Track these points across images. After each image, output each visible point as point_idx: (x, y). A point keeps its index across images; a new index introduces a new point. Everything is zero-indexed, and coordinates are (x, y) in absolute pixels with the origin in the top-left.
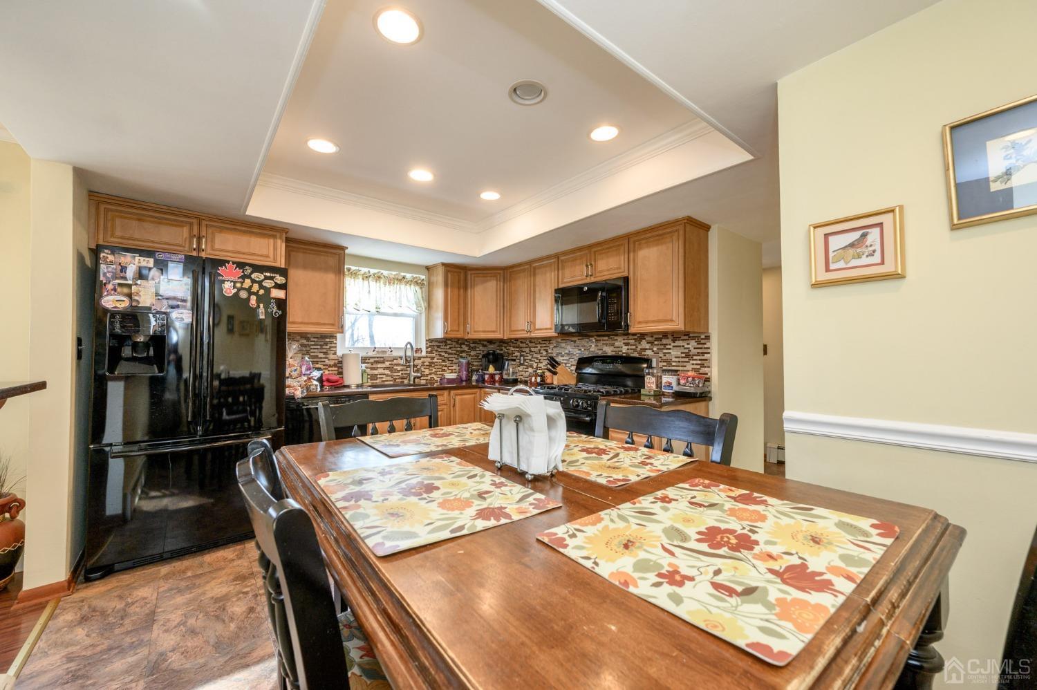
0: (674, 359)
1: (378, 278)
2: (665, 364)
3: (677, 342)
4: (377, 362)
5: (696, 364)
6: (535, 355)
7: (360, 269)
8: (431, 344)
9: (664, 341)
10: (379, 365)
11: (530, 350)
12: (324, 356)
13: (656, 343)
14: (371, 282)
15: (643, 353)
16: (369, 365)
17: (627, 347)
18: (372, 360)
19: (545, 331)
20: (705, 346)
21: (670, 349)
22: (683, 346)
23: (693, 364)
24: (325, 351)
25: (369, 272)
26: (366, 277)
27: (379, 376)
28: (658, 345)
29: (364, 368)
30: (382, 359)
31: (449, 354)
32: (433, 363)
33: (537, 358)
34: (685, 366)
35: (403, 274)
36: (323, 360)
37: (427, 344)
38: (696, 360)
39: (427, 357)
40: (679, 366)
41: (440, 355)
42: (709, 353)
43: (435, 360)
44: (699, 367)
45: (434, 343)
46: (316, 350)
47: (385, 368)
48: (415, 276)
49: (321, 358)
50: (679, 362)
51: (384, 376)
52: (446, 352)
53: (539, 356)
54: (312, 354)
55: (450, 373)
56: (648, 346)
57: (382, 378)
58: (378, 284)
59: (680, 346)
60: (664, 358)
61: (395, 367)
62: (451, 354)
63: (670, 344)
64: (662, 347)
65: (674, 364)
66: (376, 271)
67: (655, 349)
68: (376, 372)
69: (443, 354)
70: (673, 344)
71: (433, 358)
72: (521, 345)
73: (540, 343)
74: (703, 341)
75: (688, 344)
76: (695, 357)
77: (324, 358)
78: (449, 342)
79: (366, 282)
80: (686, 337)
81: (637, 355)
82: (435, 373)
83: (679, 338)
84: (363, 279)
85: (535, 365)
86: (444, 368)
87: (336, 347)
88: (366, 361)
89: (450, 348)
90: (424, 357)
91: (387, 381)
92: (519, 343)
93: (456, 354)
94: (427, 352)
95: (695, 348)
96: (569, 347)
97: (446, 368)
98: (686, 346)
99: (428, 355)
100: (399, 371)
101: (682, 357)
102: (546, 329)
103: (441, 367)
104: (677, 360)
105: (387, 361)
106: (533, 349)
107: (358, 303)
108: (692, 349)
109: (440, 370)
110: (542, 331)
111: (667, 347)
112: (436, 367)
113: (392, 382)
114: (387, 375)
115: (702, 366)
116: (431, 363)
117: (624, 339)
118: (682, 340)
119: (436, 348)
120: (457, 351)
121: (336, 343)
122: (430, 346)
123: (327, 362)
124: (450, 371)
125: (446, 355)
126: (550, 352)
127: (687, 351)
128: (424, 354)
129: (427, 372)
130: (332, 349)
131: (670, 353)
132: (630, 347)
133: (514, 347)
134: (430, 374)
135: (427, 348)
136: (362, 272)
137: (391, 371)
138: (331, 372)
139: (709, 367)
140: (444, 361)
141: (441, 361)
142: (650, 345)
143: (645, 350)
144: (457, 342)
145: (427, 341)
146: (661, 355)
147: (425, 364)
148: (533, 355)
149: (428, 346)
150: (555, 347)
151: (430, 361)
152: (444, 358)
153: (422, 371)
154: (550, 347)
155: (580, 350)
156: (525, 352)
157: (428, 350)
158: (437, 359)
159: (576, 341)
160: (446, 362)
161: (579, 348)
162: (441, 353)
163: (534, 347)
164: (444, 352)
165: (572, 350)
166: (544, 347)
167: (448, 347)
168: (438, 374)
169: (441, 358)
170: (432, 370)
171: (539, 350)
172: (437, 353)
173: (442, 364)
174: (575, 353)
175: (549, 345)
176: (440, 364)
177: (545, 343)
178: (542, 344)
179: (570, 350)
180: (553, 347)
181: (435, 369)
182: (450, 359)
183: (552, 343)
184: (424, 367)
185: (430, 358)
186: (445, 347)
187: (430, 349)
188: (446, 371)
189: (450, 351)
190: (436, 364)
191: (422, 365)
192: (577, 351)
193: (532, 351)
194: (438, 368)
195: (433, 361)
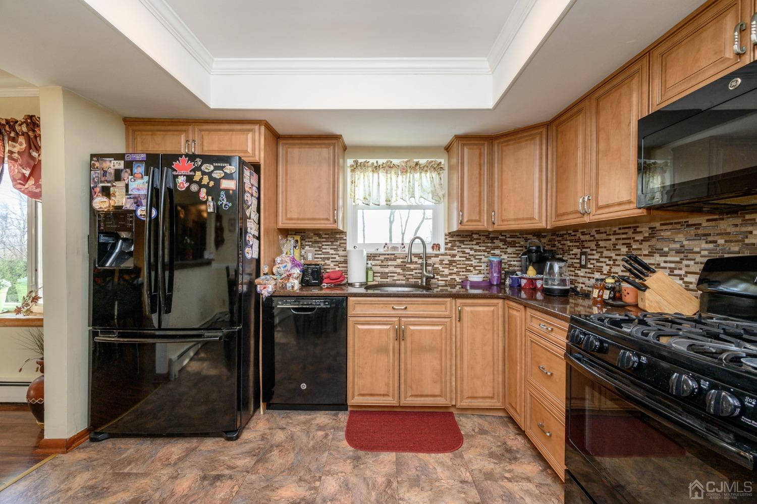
1: (390, 167)
4: (387, 259)
6: (606, 253)
7: (368, 160)
8: (451, 239)
10: (390, 263)
11: (598, 245)
12: (334, 252)
14: (380, 174)
16: (379, 262)
18: (382, 257)
19: (617, 208)
24: (335, 247)
25: (377, 162)
26: (376, 168)
27: (389, 275)
29: (369, 266)
30: (393, 256)
31: (476, 251)
32: (454, 261)
33: (610, 258)
35: (415, 160)
36: (334, 256)
37: (446, 239)
39: (445, 254)
41: (464, 252)
43: (457, 258)
45: (455, 238)
46: (327, 247)
47: (396, 266)
48: (430, 160)
49: (332, 254)
51: (396, 275)
52: (471, 249)
53: (613, 255)
54: (324, 251)
55: (478, 274)
57: (394, 276)
58: (389, 175)
61: (407, 266)
62: (479, 251)
66: (385, 161)
68: (386, 270)
69: (467, 251)
71: (454, 256)
72: (582, 238)
73: (615, 233)
77: (335, 254)
78: (475, 236)
79: (376, 175)
82: (457, 273)
84: (373, 171)
85: (606, 269)
86: (468, 268)
87: (346, 243)
88: (376, 258)
89: (477, 244)
90: (442, 255)
91: (399, 280)
92: (578, 233)
93: (485, 251)
94: (446, 249)
96: (680, 237)
97: (471, 268)
99: (447, 252)
100: (412, 270)
102: (620, 204)
103: (464, 266)
105: (399, 258)
106: (602, 243)
107: (368, 197)
109: (464, 270)
110: (612, 209)
112: (458, 266)
113: (404, 282)
114: (399, 274)
116: (451, 263)
119: (458, 244)
120: (487, 247)
121: (346, 240)
122: (451, 242)
123: (338, 258)
124: (478, 272)
125: (472, 252)
126: (634, 247)
128: (442, 251)
129: (446, 271)
130: (342, 245)
133: (571, 241)
134: (451, 274)
135: (446, 244)
136: (370, 163)
137: (404, 270)
138: (341, 269)
140: (468, 259)
141: (464, 259)
144: (487, 237)
145: (446, 235)
147: (444, 262)
148: (603, 252)
149: (447, 241)
150: (646, 239)
151: (450, 259)
152: (469, 255)
153: (440, 270)
154: (636, 238)
155: (711, 242)
156: (590, 248)
157: (447, 246)
158: (460, 257)
159: (700, 224)
160: (472, 261)
161: (710, 239)
162: (465, 250)
163: (605, 240)
164: (469, 248)
165: (691, 243)
166: (624, 239)
167: (474, 243)
168: (460, 275)
169: (465, 255)
170: (453, 270)
171: (613, 244)
172: (460, 250)
173: (467, 262)
174: (697, 249)
175: (633, 236)
176: (463, 262)
177: (626, 231)
178: (619, 234)
179: (685, 243)
180: (642, 238)
181: (457, 268)
182: (477, 257)
183: (641, 232)
184: (443, 266)
185: (450, 255)
186: (471, 243)
187: (450, 245)
188: (472, 272)
189: (477, 247)
190: (458, 262)
191: (440, 264)
192: (704, 246)
193: (601, 245)
194: (460, 268)
195: (455, 259)
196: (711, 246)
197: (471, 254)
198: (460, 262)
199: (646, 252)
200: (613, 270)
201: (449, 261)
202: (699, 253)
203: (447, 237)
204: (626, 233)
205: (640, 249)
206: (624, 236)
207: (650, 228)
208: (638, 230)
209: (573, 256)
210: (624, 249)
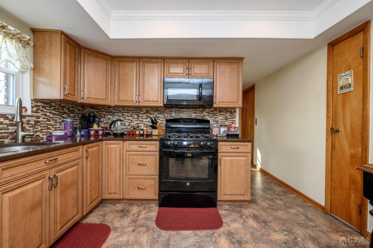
0: (219, 120)
2: (215, 122)
3: (221, 113)
5: (230, 122)
6: (127, 118)
8: (36, 104)
9: (215, 112)
11: (123, 115)
13: (211, 113)
15: (204, 117)
17: (195, 114)
19: (152, 103)
20: (234, 115)
21: (218, 116)
22: (224, 115)
23: (228, 122)
28: (212, 114)
32: (39, 122)
33: (129, 120)
34: (225, 123)
37: (32, 103)
38: (230, 121)
39: (32, 116)
40: (222, 123)
41: (46, 115)
42: (236, 118)
43: (41, 119)
44: (231, 123)
45: (39, 104)
50: (222, 121)
52: (51, 113)
53: (131, 118)
55: (55, 130)
56: (206, 114)
59: (222, 115)
60: (215, 120)
62: (55, 114)
63: (218, 114)
64: (214, 115)
65: (219, 122)
67: (210, 116)
69: (48, 114)
70: (220, 114)
71: (39, 117)
73: (132, 110)
74: (233, 113)
75: (227, 114)
76: (229, 120)
78: (53, 104)
80: (226, 111)
81: (201, 118)
82: (41, 131)
83: (222, 111)
85: (127, 124)
86: (49, 127)
89: (54, 110)
90: (29, 116)
92: (111, 109)
93: (59, 115)
94: (32, 112)
95: (229, 116)
96: (156, 113)
97: (51, 127)
98: (225, 115)
99: (33, 114)
101: (224, 120)
102: (153, 101)
103: (46, 125)
104: (221, 121)
106: (125, 114)
108: (228, 116)
109: (46, 128)
111: (217, 115)
112: (41, 125)
115: (233, 123)
116: (36, 122)
117: (193, 111)
118: (224, 112)
119: (41, 108)
120: (60, 112)
122: (36, 106)
124: (54, 129)
125: (51, 115)
126: (140, 116)
127: (226, 117)
128: (29, 113)
131: (218, 118)
132: (197, 114)
133: (106, 112)
135: (32, 107)
139: (235, 123)
140: (49, 120)
141: (46, 120)
142: (208, 114)
145: (32, 100)
146: (213, 118)
147: (30, 123)
148: (126, 117)
149: (33, 105)
150: (144, 113)
151: (36, 120)
152: (50, 117)
153: (27, 129)
154: (141, 113)
155: (164, 115)
156: (118, 115)
157: (33, 110)
158: (43, 118)
159: (161, 110)
160: (51, 121)
161: (164, 114)
162: (46, 113)
163: (126, 113)
164: (49, 112)
165: (159, 115)
166: (135, 113)
167: (52, 109)
168: (43, 132)
169: (47, 117)
170: (38, 128)
171: (131, 115)
172: (43, 113)
173: (47, 123)
174: (160, 117)
175: (140, 112)
176: (45, 123)
177: (137, 110)
178: (134, 111)
179: (157, 115)
180: (143, 113)
181: (41, 127)
182: (54, 119)
183: (143, 111)
184: (30, 125)
185: (35, 117)
186: (50, 108)
187: (35, 109)
188: (51, 129)
189: (54, 112)
190: (41, 123)
191: (27, 124)
192: (162, 116)
193: (124, 115)
194: (43, 127)
195: (39, 120)
196: (164, 116)
197: (50, 116)
198: (43, 123)
199: (145, 118)
200: (130, 124)
201: (34, 121)
202: (161, 118)
203: (33, 102)
204: (137, 111)
205: (143, 117)
206: (136, 112)
207: (146, 110)
208: (142, 110)
209: (108, 119)
210: (136, 117)
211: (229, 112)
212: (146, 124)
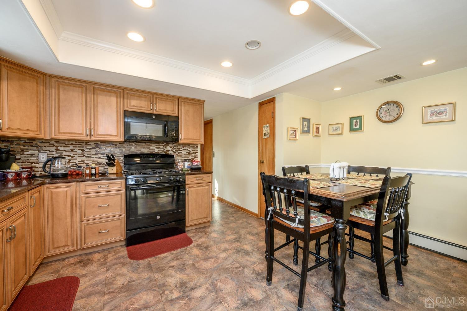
0: (183, 155)
2: (179, 157)
3: (184, 148)
5: (193, 157)
9: (179, 147)
11: (57, 149)
13: (175, 148)
15: (168, 152)
17: (158, 149)
19: (109, 137)
20: (197, 150)
21: (181, 151)
22: (187, 150)
23: (191, 157)
28: (176, 149)
33: (69, 156)
34: (188, 158)
38: (193, 155)
40: (185, 158)
42: (198, 152)
44: (194, 158)
50: (185, 156)
53: (72, 155)
56: (170, 149)
59: (186, 150)
60: (179, 154)
63: (181, 149)
64: (178, 150)
65: (183, 157)
67: (174, 151)
70: (183, 149)
73: (72, 144)
74: (195, 148)
75: (190, 149)
76: (192, 154)
80: (189, 146)
81: (165, 153)
83: (186, 146)
95: (192, 151)
98: (189, 150)
101: (187, 154)
102: (111, 135)
104: (185, 155)
106: (61, 148)
108: (191, 151)
110: (106, 137)
111: (180, 150)
115: (195, 157)
117: (156, 145)
118: (187, 147)
126: (86, 151)
127: (189, 152)
131: (181, 152)
132: (160, 149)
139: (198, 158)
142: (171, 149)
143: (169, 151)
146: (177, 153)
148: (63, 153)
150: (93, 148)
154: (87, 147)
155: (121, 150)
156: (49, 150)
159: (117, 144)
161: (120, 149)
163: (63, 147)
165: (114, 150)
166: (78, 147)
171: (71, 149)
174: (116, 152)
175: (85, 146)
177: (81, 143)
178: (76, 145)
179: (112, 150)
180: (91, 147)
183: (90, 145)
192: (118, 151)
193: (60, 150)
196: (121, 151)
199: (94, 153)
200: (71, 162)
202: (117, 153)
204: (81, 145)
205: (90, 152)
206: (80, 146)
207: (95, 144)
208: (88, 144)
209: (30, 156)
210: (80, 152)
211: (192, 147)
212: (95, 160)
